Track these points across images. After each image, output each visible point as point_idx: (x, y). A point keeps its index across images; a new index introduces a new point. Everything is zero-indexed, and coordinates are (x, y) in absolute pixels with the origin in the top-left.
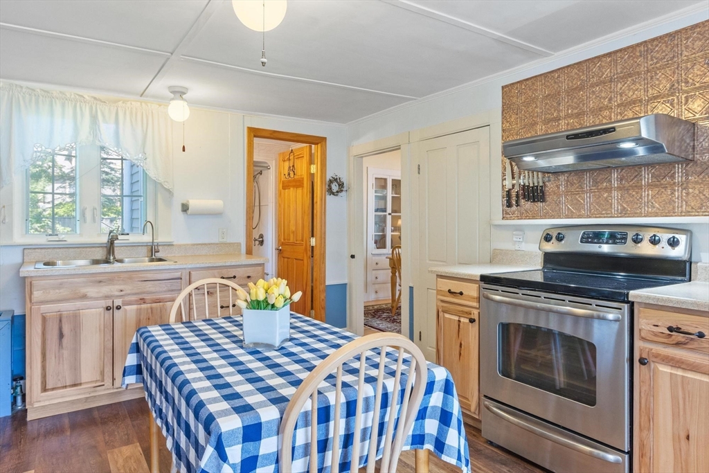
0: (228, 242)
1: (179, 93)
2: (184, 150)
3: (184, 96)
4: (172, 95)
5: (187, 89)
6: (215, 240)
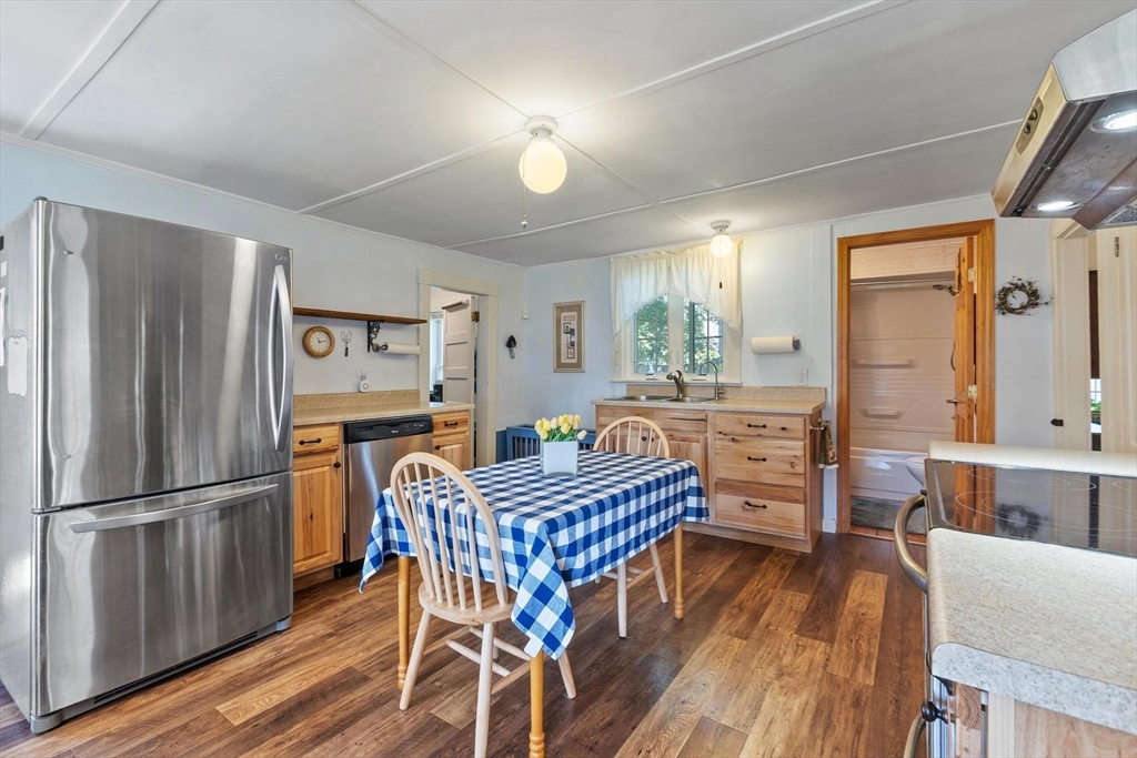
0: (810, 385)
1: (721, 228)
2: (721, 287)
3: (727, 230)
4: (714, 231)
5: (729, 222)
6: (793, 383)
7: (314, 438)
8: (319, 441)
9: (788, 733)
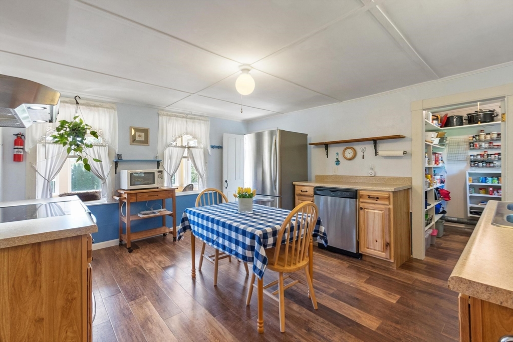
7: (305, 190)
8: (307, 191)
9: (153, 333)
